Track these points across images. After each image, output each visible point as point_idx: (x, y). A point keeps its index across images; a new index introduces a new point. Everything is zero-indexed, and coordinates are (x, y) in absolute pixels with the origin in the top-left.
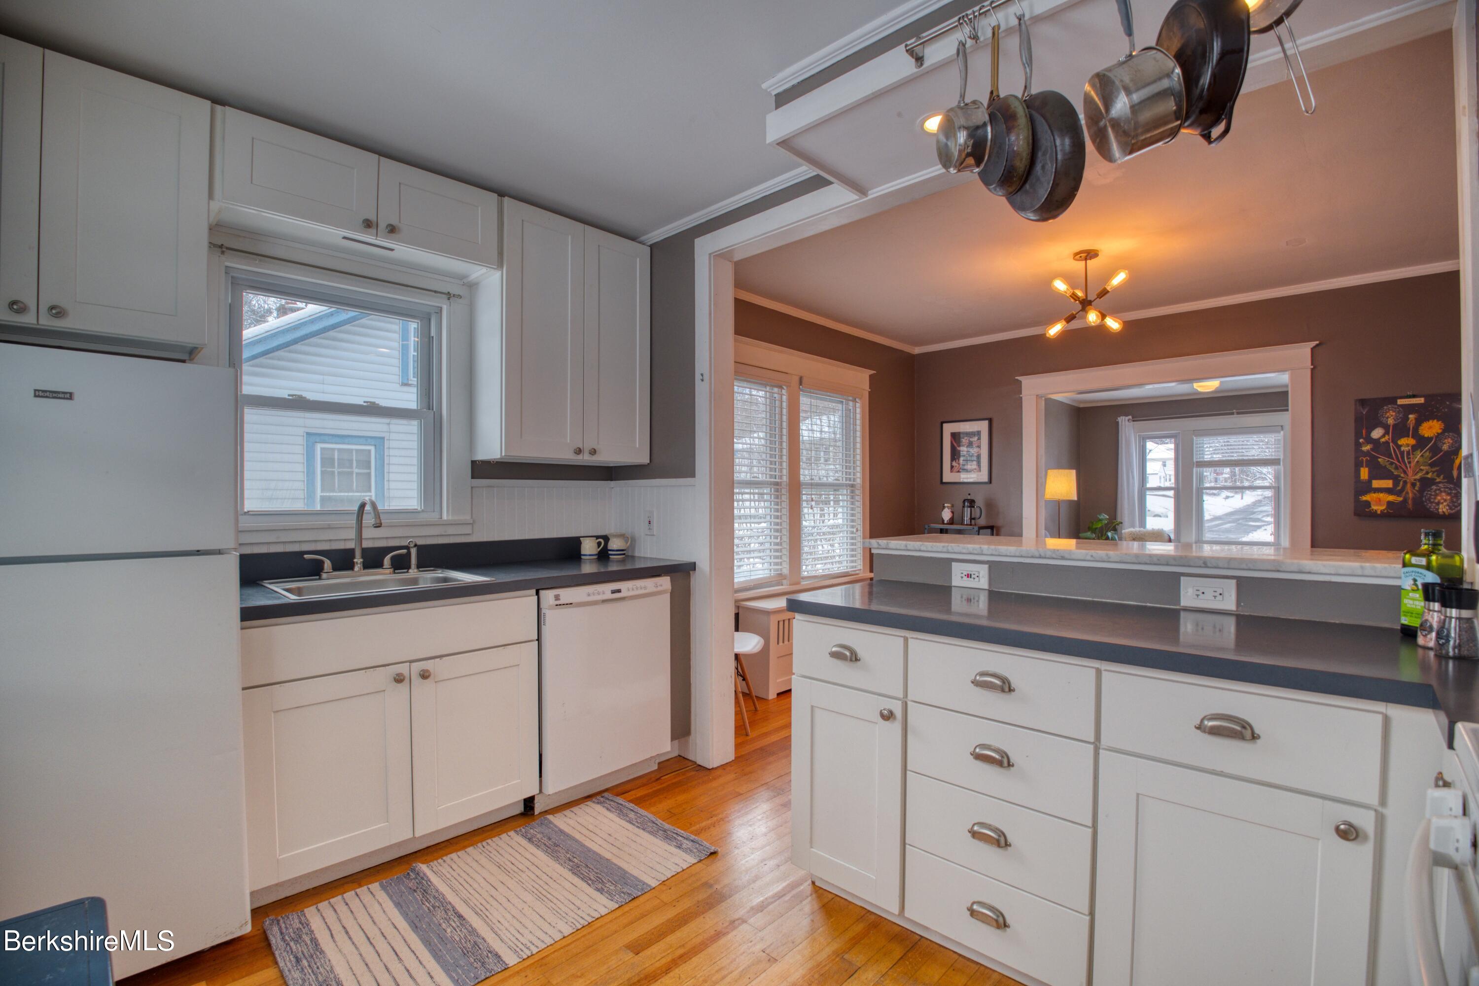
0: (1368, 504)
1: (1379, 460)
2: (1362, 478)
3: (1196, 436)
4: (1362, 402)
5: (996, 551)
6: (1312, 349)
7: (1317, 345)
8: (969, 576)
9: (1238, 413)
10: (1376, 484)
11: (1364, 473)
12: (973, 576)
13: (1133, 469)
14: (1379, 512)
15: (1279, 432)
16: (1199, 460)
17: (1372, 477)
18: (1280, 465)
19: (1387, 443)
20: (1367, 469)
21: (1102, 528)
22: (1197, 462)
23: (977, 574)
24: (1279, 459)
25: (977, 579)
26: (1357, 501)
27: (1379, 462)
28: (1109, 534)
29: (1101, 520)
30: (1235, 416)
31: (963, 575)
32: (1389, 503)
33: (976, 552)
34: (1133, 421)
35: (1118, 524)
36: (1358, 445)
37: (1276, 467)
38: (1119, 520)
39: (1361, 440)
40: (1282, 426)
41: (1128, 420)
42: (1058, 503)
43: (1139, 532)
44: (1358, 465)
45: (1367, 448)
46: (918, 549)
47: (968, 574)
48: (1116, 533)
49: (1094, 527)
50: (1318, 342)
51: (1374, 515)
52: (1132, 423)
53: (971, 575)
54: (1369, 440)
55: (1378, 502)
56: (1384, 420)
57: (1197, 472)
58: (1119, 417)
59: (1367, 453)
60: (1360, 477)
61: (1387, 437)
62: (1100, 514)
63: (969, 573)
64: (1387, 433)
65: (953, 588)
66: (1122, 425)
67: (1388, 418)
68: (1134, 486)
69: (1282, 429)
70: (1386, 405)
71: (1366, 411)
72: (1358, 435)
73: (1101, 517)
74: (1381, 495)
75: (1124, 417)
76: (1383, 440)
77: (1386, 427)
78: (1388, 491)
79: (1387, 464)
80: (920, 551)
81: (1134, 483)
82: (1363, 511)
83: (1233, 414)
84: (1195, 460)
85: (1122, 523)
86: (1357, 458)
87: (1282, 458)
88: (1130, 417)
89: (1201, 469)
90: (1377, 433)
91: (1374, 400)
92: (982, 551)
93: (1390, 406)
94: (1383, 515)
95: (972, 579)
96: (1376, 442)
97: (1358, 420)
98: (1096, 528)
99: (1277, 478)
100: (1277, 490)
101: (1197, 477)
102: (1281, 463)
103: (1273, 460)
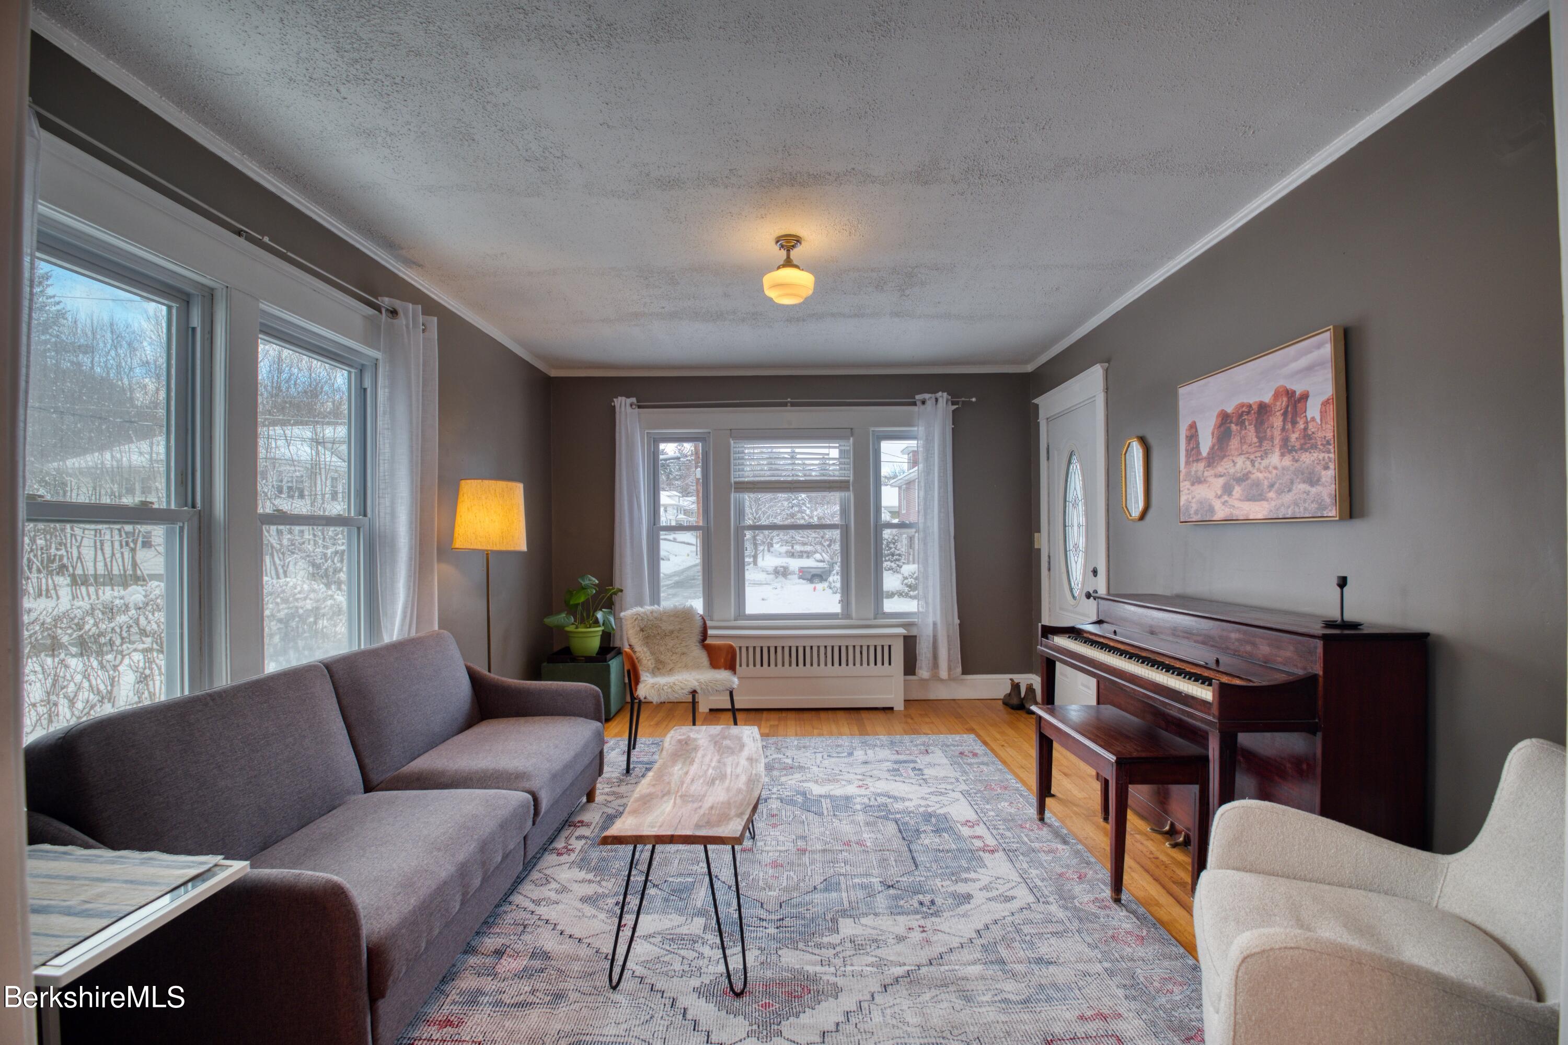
3: (735, 438)
9: (793, 405)
13: (639, 492)
15: (846, 438)
16: (737, 480)
18: (849, 490)
21: (585, 605)
22: (736, 483)
24: (848, 482)
28: (599, 615)
29: (584, 588)
30: (789, 408)
34: (639, 407)
35: (615, 593)
37: (843, 494)
38: (617, 585)
40: (852, 429)
41: (631, 405)
42: (488, 557)
43: (652, 613)
48: (610, 613)
49: (572, 603)
52: (637, 410)
57: (735, 499)
58: (617, 397)
62: (583, 576)
66: (620, 412)
68: (640, 523)
69: (852, 435)
73: (585, 582)
75: (624, 398)
81: (640, 518)
83: (785, 405)
84: (733, 480)
85: (621, 591)
87: (851, 479)
88: (634, 400)
89: (741, 495)
98: (577, 605)
99: (844, 512)
100: (845, 530)
101: (735, 506)
102: (851, 488)
103: (841, 482)
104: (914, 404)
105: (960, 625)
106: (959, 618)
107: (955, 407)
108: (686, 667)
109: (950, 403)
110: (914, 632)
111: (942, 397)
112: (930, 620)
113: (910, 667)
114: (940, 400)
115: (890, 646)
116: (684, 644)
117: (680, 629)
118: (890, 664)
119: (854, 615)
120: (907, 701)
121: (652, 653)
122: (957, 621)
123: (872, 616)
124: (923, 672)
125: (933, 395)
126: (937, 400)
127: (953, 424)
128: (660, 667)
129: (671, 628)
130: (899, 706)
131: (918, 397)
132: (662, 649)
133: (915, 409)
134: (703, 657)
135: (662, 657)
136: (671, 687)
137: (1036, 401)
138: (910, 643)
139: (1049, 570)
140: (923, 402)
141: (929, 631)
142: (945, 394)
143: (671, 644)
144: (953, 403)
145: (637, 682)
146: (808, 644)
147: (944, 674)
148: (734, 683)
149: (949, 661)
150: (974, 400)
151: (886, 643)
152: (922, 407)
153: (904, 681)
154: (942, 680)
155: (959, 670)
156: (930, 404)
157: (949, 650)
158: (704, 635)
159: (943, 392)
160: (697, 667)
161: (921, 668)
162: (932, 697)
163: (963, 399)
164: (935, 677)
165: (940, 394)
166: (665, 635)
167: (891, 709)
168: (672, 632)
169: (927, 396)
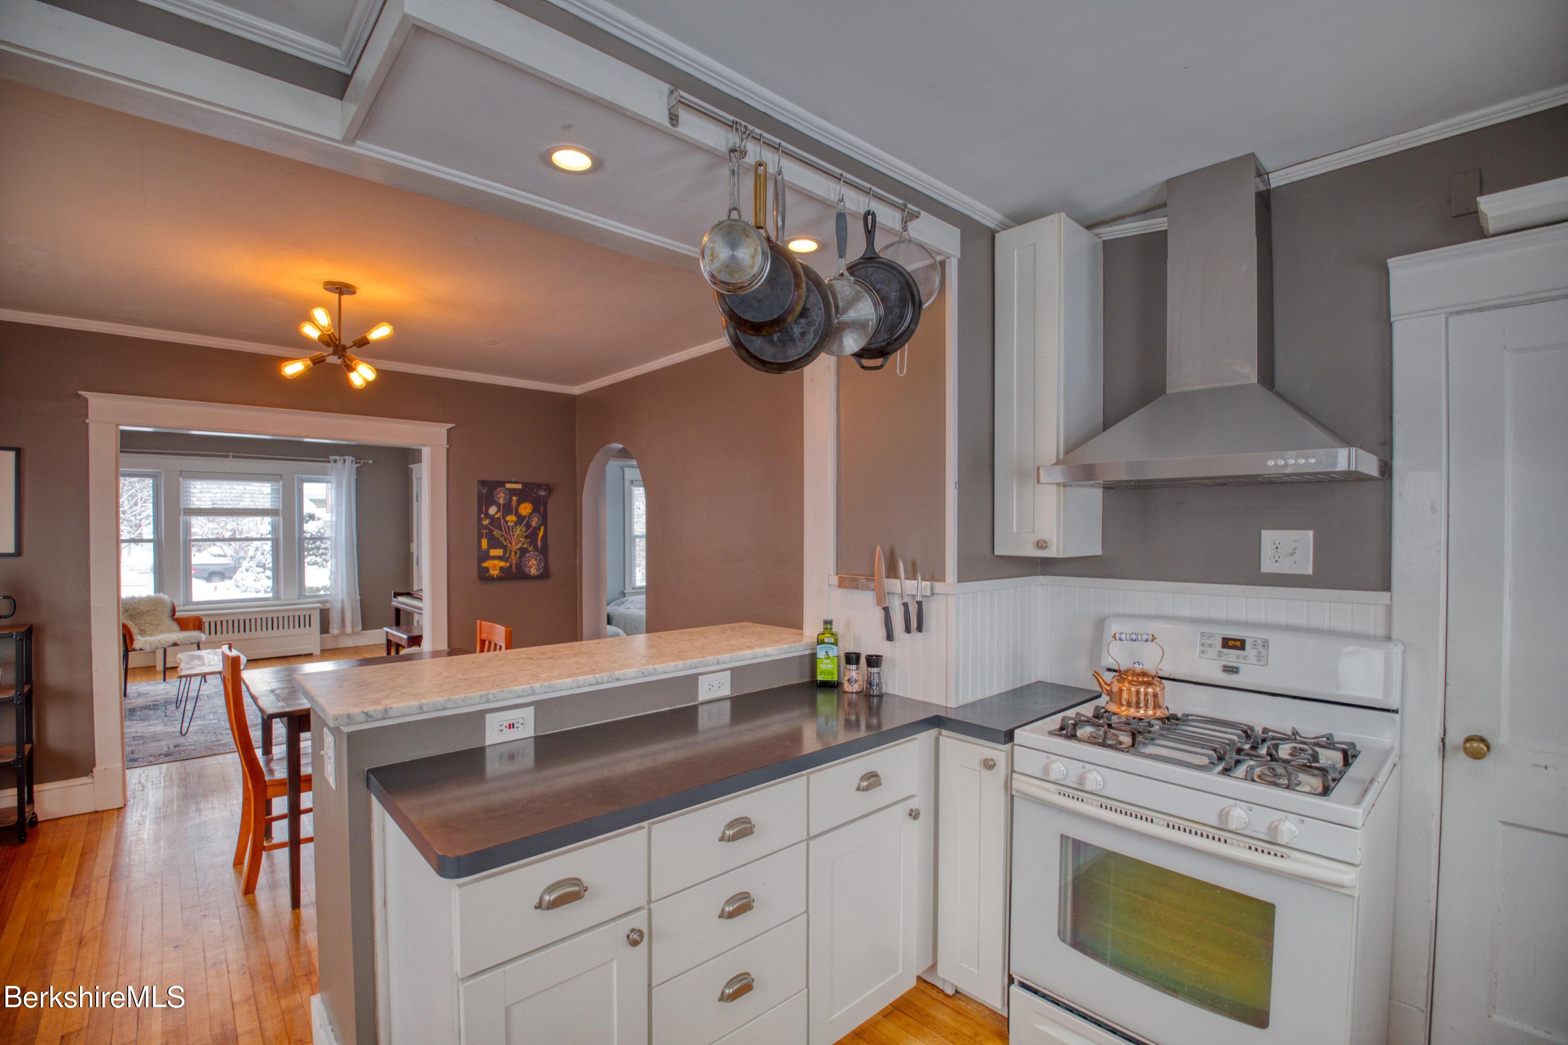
0: (487, 570)
1: (495, 532)
2: (483, 547)
3: (183, 478)
4: (483, 483)
5: (550, 687)
6: (449, 430)
7: (453, 427)
8: (511, 726)
9: (234, 457)
10: (494, 552)
11: (485, 543)
12: (516, 726)
14: (495, 576)
15: (278, 481)
16: (185, 507)
17: (491, 546)
19: (499, 518)
20: (486, 540)
22: (184, 509)
23: (521, 721)
24: (278, 510)
25: (521, 727)
26: (480, 567)
27: (494, 535)
30: (231, 459)
31: (503, 728)
32: (502, 569)
33: (525, 694)
36: (480, 519)
37: (274, 518)
39: (482, 516)
40: (281, 475)
44: (480, 536)
45: (486, 522)
46: (441, 708)
47: (510, 725)
50: (454, 425)
51: (491, 579)
53: (513, 724)
54: (487, 516)
55: (494, 567)
56: (497, 499)
57: (184, 521)
59: (486, 527)
60: (481, 546)
61: (499, 514)
63: (511, 722)
64: (499, 511)
65: (487, 749)
67: (499, 498)
69: (281, 479)
70: (499, 487)
71: (486, 489)
72: (480, 511)
74: (496, 562)
76: (496, 516)
77: (498, 505)
78: (500, 558)
79: (500, 536)
80: (445, 709)
82: (484, 576)
83: (227, 456)
84: (182, 507)
86: (479, 530)
87: (281, 508)
89: (188, 518)
90: (493, 510)
91: (491, 482)
92: (534, 691)
93: (501, 488)
94: (499, 579)
95: (515, 729)
96: (492, 518)
97: (480, 498)
99: (274, 529)
100: (274, 542)
101: (184, 527)
102: (280, 514)
103: (272, 510)
104: (329, 462)
105: (361, 600)
106: (360, 595)
107: (358, 465)
108: (162, 632)
109: (354, 463)
110: (328, 606)
111: (348, 459)
112: (339, 598)
113: (325, 628)
114: (347, 461)
115: (310, 616)
116: (158, 618)
117: (154, 610)
118: (310, 626)
119: (283, 598)
120: (323, 651)
121: (136, 625)
122: (358, 598)
123: (297, 597)
124: (335, 630)
125: (342, 458)
126: (345, 460)
127: (357, 475)
128: (143, 632)
129: (148, 609)
130: (317, 652)
131: (331, 458)
132: (142, 622)
133: (329, 465)
134: (175, 626)
135: (143, 627)
136: (159, 641)
137: (411, 466)
138: (325, 615)
139: (417, 564)
140: (335, 461)
141: (338, 605)
142: (351, 458)
143: (148, 619)
144: (356, 463)
145: (132, 640)
146: (247, 617)
147: (349, 630)
148: (201, 637)
149: (353, 622)
150: (371, 462)
151: (307, 613)
152: (334, 464)
153: (321, 638)
154: (348, 635)
155: (360, 627)
156: (340, 463)
157: (353, 615)
158: (174, 611)
159: (349, 455)
160: (170, 631)
161: (333, 628)
162: (341, 646)
163: (363, 461)
164: (343, 633)
165: (346, 457)
166: (142, 614)
167: (312, 654)
168: (148, 611)
169: (338, 458)
